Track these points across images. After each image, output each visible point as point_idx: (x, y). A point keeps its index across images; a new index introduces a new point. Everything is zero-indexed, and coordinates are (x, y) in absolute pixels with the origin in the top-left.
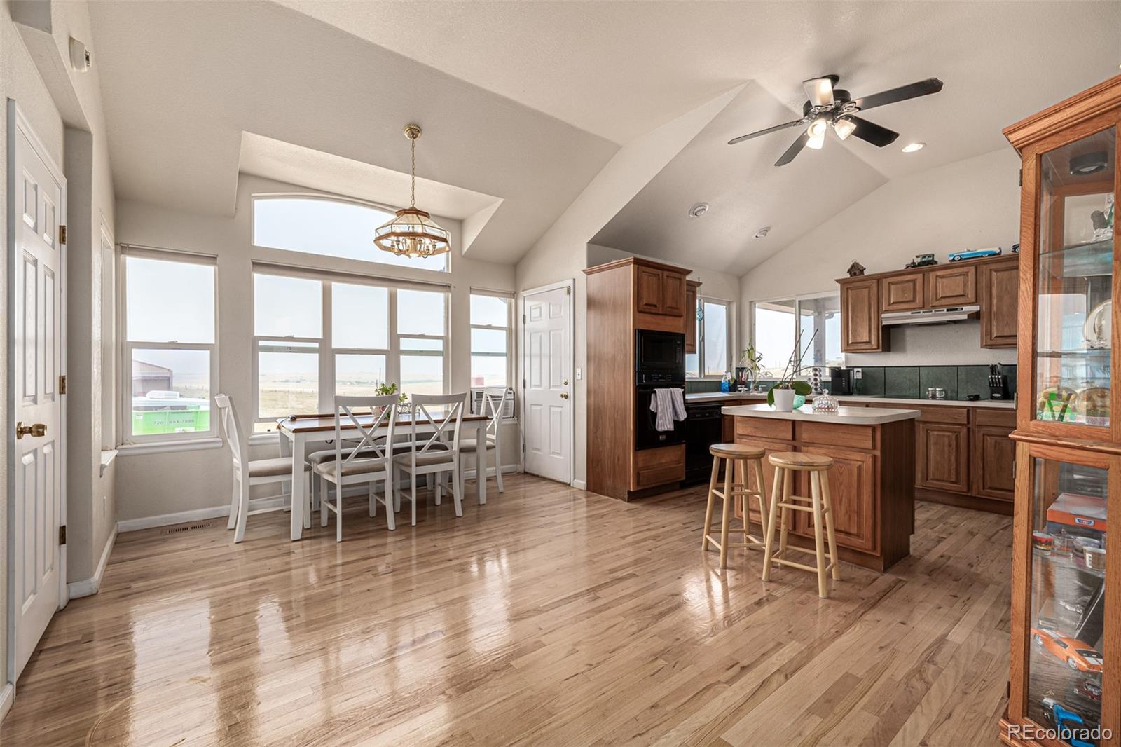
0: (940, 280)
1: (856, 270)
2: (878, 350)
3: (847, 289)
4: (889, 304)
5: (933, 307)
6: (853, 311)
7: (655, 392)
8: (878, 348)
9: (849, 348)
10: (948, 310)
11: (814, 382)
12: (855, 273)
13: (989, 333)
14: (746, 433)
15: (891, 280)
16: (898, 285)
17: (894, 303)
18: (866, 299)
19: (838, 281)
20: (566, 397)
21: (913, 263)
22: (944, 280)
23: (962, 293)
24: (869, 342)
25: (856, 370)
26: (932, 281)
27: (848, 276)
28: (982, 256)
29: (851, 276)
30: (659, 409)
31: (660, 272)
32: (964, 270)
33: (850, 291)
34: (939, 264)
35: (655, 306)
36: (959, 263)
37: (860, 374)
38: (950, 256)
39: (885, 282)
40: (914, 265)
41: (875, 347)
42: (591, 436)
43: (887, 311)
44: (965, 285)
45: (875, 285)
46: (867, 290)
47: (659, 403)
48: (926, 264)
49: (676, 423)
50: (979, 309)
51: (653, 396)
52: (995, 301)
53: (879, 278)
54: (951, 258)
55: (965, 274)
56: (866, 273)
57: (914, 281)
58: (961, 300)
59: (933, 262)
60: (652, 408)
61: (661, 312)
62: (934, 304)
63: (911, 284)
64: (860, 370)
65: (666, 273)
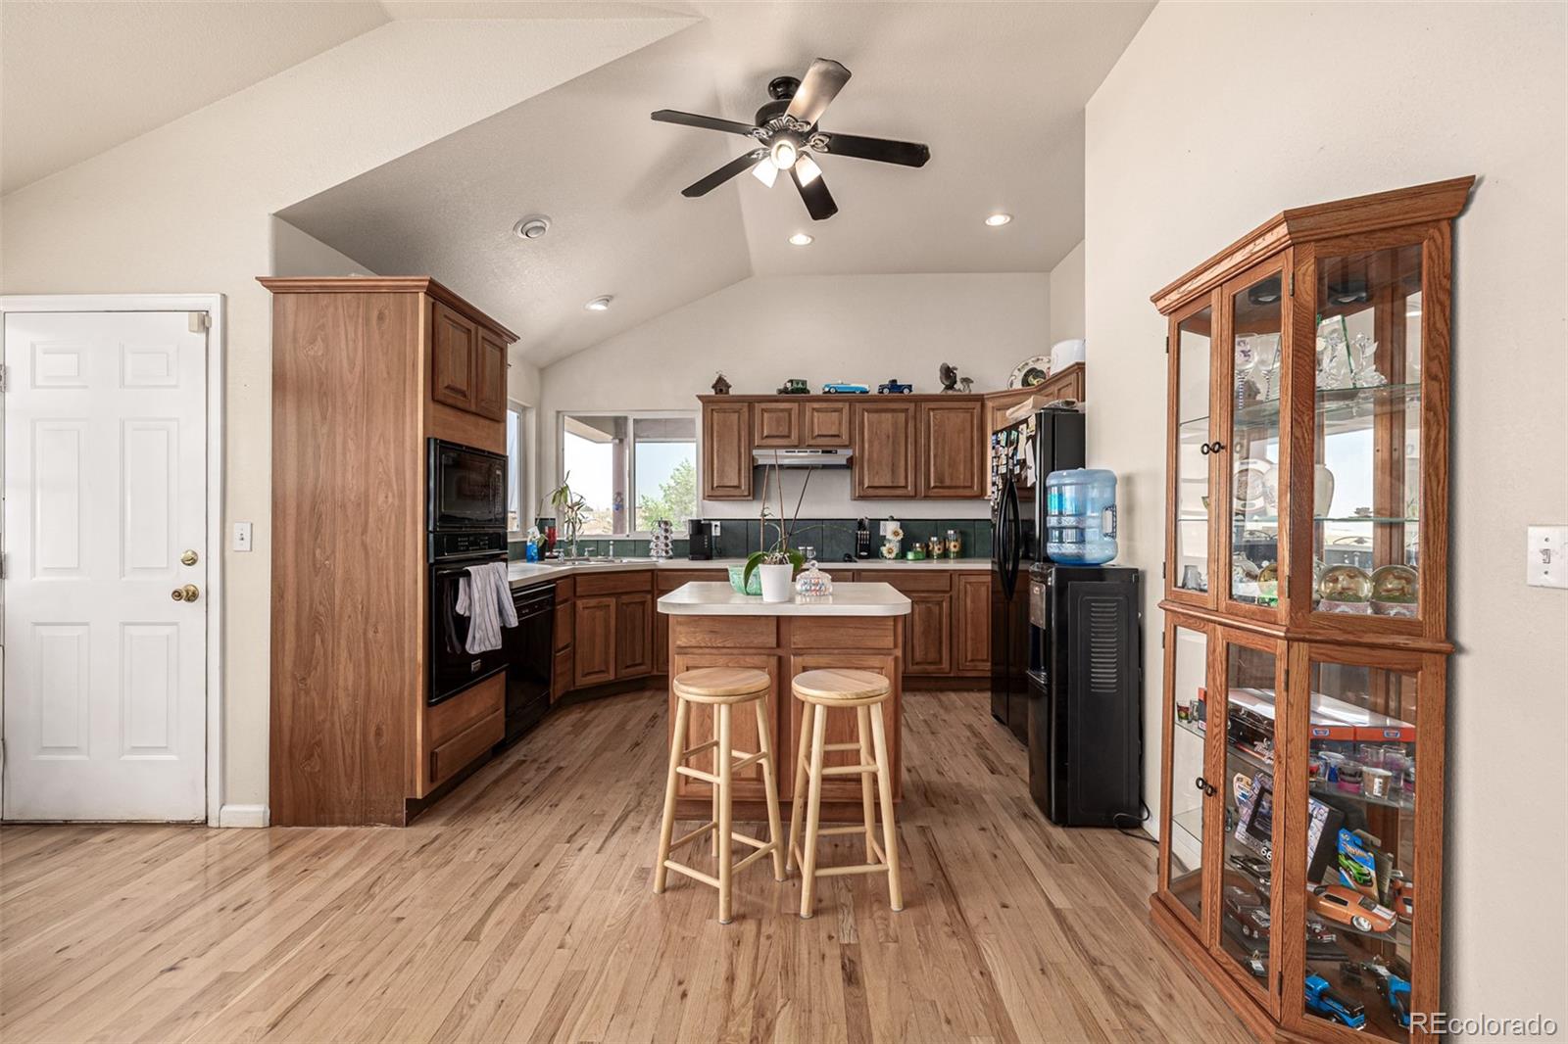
0: (816, 414)
1: (721, 385)
2: (749, 498)
3: (712, 410)
4: (763, 438)
5: (809, 446)
6: (719, 441)
7: (468, 574)
8: (749, 495)
9: (715, 494)
10: (823, 452)
11: (664, 541)
12: (721, 390)
13: (861, 483)
14: (693, 643)
15: (764, 406)
16: (772, 414)
17: (767, 437)
18: (736, 428)
19: (700, 397)
20: (192, 596)
21: (786, 388)
22: (820, 414)
23: (836, 433)
24: (738, 487)
25: (714, 523)
26: (808, 414)
27: (713, 392)
28: (854, 392)
29: (716, 393)
30: (477, 609)
31: (472, 326)
32: (839, 405)
33: (715, 414)
34: (812, 393)
36: (836, 397)
37: (719, 529)
38: (826, 386)
39: (758, 407)
40: (785, 391)
41: (746, 494)
42: (287, 690)
43: (759, 447)
44: (840, 424)
45: (746, 409)
46: (737, 414)
47: (476, 595)
48: (797, 391)
50: (851, 454)
51: (462, 582)
52: (866, 446)
53: (751, 401)
54: (827, 389)
55: (840, 411)
56: (732, 392)
57: (789, 411)
58: (836, 441)
59: (805, 391)
60: (461, 608)
61: (473, 408)
62: (810, 443)
63: (786, 414)
64: (718, 523)
65: (482, 332)
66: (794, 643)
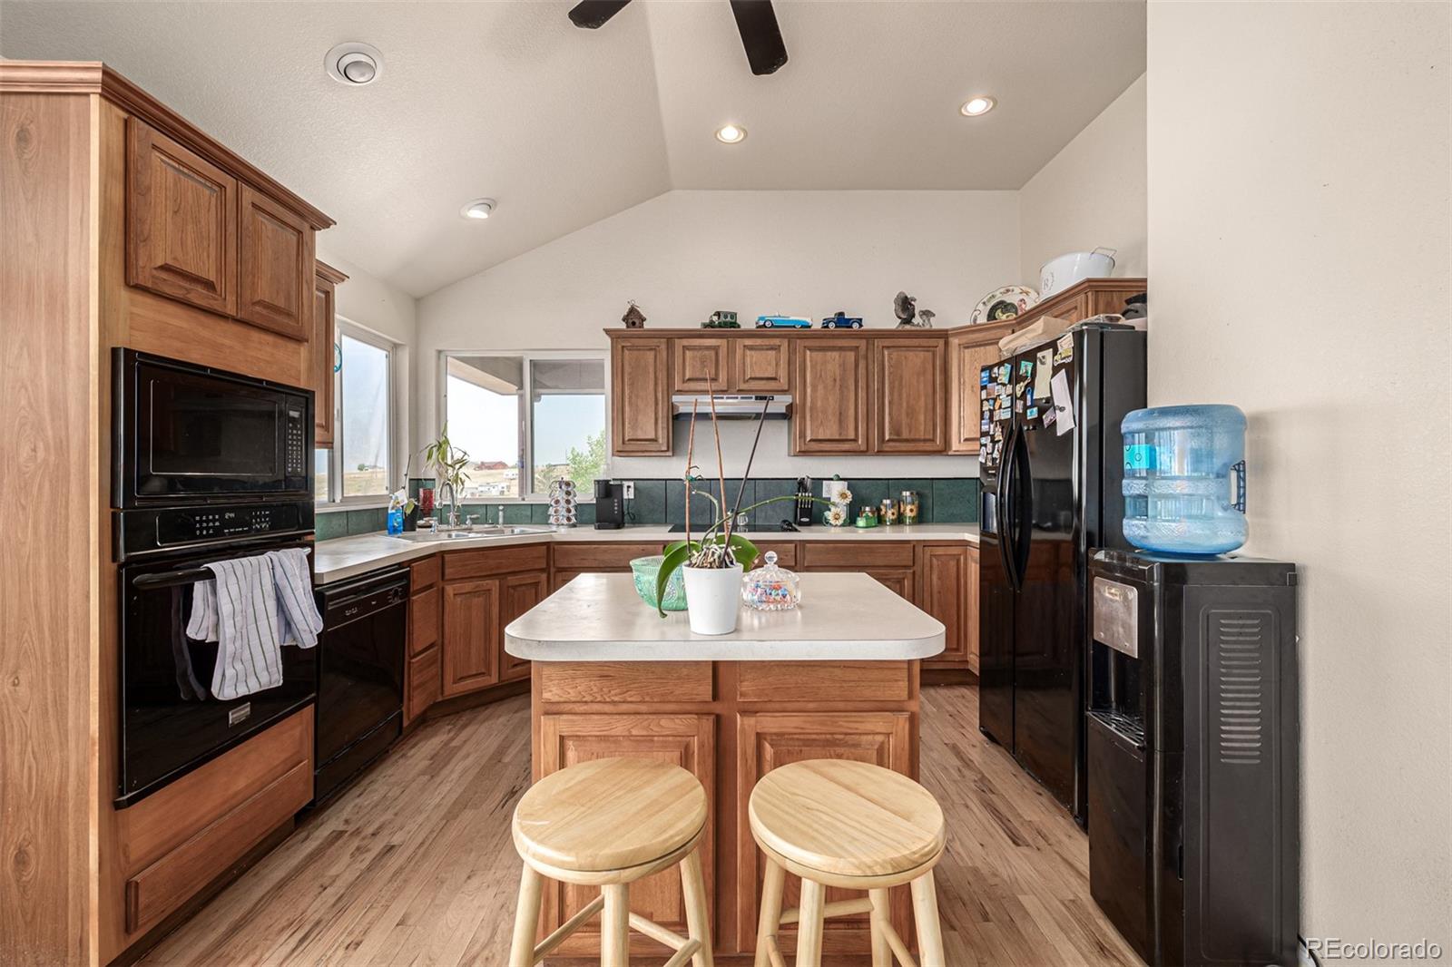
0: (748, 352)
1: (633, 317)
2: (667, 454)
3: (623, 347)
4: (684, 382)
5: (740, 391)
6: (632, 385)
7: (210, 575)
8: (668, 450)
9: (627, 449)
10: (757, 398)
12: (634, 323)
13: (803, 435)
15: (686, 342)
16: (696, 353)
17: (689, 380)
18: (651, 370)
19: (607, 331)
21: (712, 322)
22: (753, 352)
23: (774, 376)
24: (655, 440)
25: (626, 484)
26: (739, 352)
27: (623, 326)
28: (794, 327)
29: (628, 327)
30: (228, 630)
31: (229, 182)
32: (776, 342)
33: (626, 352)
34: (743, 327)
35: (209, 285)
36: (770, 331)
37: (632, 490)
38: (761, 318)
39: (679, 343)
40: (711, 325)
41: (665, 448)
43: (680, 392)
44: (777, 365)
45: (663, 347)
46: (653, 353)
47: (226, 608)
48: (725, 325)
49: (290, 655)
50: (790, 401)
51: (199, 588)
52: (809, 390)
53: (670, 337)
54: (761, 323)
55: (776, 348)
56: (647, 325)
57: (716, 349)
58: (772, 385)
59: (734, 325)
60: (197, 629)
61: (231, 309)
62: (741, 388)
63: (713, 353)
64: (631, 484)
65: (249, 194)
66: (742, 695)
